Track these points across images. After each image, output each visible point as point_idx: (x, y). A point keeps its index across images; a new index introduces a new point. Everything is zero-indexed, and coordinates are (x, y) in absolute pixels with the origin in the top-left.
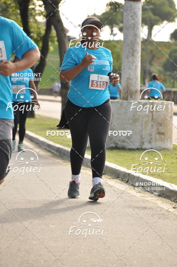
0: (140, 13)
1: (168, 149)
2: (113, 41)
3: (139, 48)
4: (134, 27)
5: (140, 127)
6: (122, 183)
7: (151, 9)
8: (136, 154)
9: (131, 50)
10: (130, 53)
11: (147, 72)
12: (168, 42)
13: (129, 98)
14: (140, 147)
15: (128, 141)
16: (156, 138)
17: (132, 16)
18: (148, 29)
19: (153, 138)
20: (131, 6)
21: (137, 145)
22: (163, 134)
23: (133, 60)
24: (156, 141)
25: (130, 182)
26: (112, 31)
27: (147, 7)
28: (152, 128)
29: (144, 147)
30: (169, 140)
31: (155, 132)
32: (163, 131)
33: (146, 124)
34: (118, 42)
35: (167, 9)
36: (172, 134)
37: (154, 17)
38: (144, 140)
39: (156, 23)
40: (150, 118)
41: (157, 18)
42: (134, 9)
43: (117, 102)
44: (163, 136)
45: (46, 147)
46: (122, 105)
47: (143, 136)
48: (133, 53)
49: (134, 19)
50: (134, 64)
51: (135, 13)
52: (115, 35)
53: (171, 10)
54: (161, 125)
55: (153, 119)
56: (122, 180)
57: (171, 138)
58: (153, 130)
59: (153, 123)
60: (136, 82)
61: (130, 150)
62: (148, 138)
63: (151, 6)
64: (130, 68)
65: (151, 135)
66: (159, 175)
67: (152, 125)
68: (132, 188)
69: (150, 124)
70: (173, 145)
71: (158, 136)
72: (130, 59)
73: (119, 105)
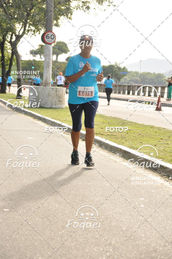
0: (51, 50)
1: (63, 108)
2: (41, 61)
3: (51, 65)
4: (49, 55)
5: (51, 98)
6: (43, 122)
7: (57, 48)
8: (49, 110)
9: (47, 65)
10: (47, 66)
11: (55, 74)
12: (65, 62)
13: (47, 86)
14: (51, 107)
15: (46, 104)
16: (58, 103)
17: (48, 51)
18: (56, 56)
19: (57, 103)
20: (48, 47)
21: (50, 106)
22: (61, 101)
23: (48, 69)
24: (58, 105)
25: (46, 122)
26: (41, 57)
27: (56, 47)
28: (56, 99)
29: (52, 107)
30: (64, 104)
31: (57, 101)
32: (61, 100)
33: (54, 97)
34: (43, 61)
35: (64, 48)
36: (64, 101)
37: (58, 51)
38: (53, 104)
39: (60, 54)
40: (56, 94)
41: (60, 52)
42: (49, 48)
43: (42, 87)
44: (61, 102)
45: (10, 106)
46: (43, 88)
47: (52, 102)
48: (48, 67)
49: (49, 52)
50: (49, 71)
51: (50, 50)
52: (42, 58)
53: (66, 49)
54: (60, 97)
55: (57, 95)
56: (43, 121)
57: (64, 103)
58: (57, 100)
59: (56, 97)
60: (49, 79)
61: (47, 108)
62: (55, 103)
63: (57, 47)
64: (47, 73)
65: (56, 102)
66: (58, 119)
67: (56, 98)
68: (47, 124)
69: (55, 97)
70: (65, 106)
71: (59, 102)
72: (47, 69)
73: (42, 89)
